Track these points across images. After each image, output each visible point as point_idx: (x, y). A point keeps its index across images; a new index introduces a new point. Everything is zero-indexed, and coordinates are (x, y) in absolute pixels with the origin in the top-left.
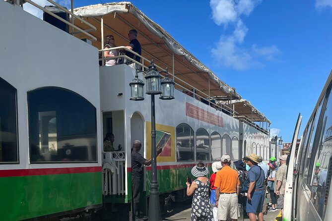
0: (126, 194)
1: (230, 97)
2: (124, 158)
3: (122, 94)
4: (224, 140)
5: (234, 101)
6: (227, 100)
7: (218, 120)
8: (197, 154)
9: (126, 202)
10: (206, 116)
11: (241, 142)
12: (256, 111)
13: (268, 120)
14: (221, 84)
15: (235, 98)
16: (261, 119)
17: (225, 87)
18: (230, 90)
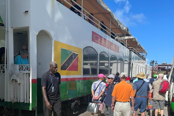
0: (31, 102)
1: (124, 34)
2: (29, 70)
3: (27, 11)
4: (119, 64)
5: (127, 37)
6: (122, 36)
7: (116, 47)
8: (100, 70)
9: (31, 109)
10: (107, 44)
11: (130, 63)
12: (140, 45)
13: (146, 52)
14: (119, 23)
15: (128, 35)
16: (143, 51)
17: (121, 26)
18: (124, 28)
